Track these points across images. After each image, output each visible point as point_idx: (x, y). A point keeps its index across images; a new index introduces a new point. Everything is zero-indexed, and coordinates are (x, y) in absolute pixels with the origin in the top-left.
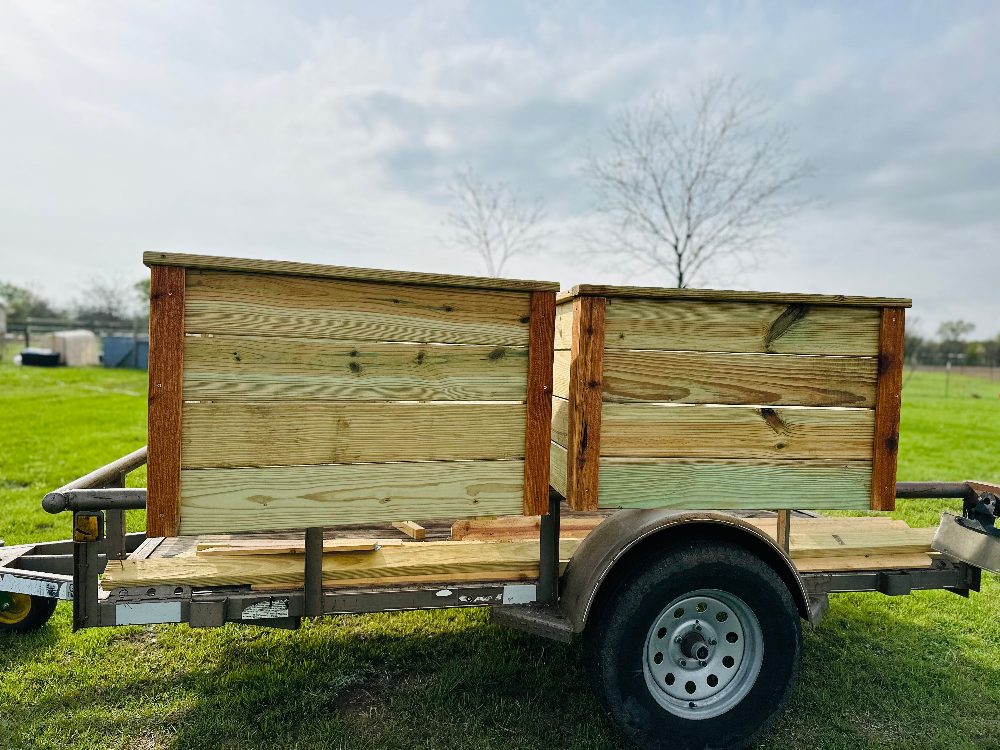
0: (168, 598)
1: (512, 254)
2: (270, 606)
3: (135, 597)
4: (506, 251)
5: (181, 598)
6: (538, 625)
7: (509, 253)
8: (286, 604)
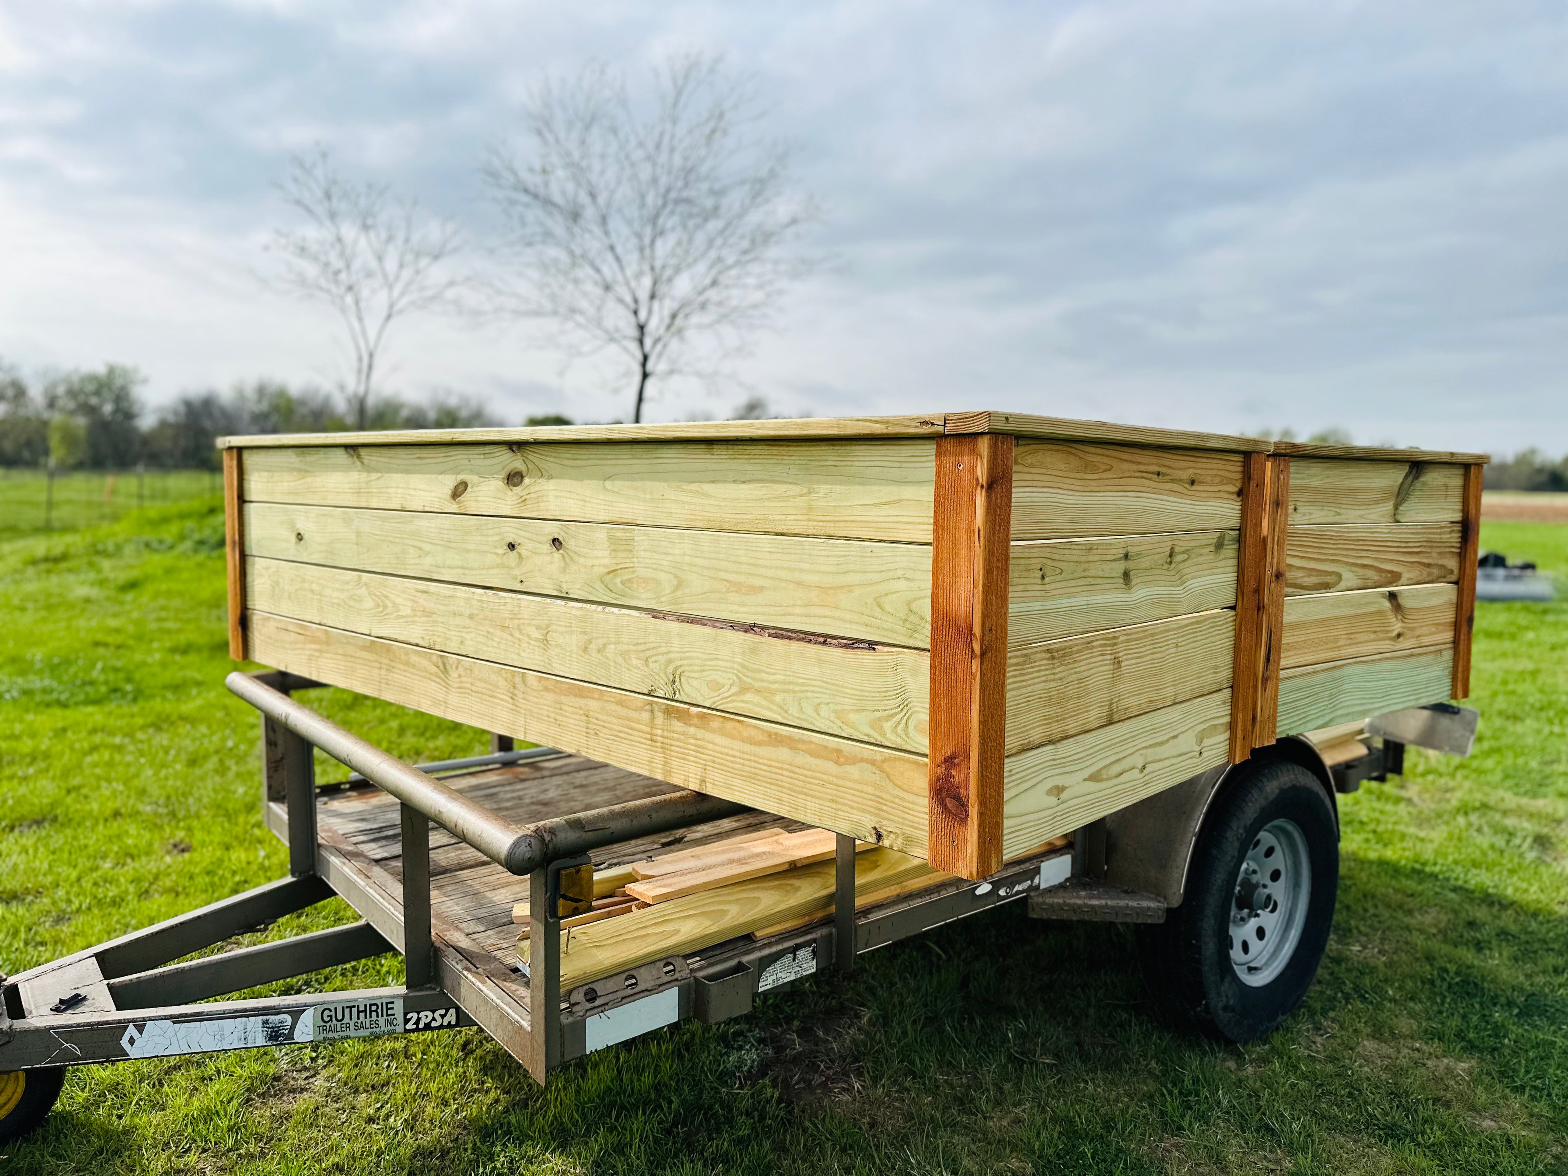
0: (660, 986)
1: (401, 312)
2: (794, 960)
3: (611, 997)
4: (391, 306)
5: (677, 980)
6: (1112, 907)
7: (397, 308)
8: (813, 951)
